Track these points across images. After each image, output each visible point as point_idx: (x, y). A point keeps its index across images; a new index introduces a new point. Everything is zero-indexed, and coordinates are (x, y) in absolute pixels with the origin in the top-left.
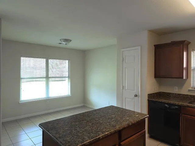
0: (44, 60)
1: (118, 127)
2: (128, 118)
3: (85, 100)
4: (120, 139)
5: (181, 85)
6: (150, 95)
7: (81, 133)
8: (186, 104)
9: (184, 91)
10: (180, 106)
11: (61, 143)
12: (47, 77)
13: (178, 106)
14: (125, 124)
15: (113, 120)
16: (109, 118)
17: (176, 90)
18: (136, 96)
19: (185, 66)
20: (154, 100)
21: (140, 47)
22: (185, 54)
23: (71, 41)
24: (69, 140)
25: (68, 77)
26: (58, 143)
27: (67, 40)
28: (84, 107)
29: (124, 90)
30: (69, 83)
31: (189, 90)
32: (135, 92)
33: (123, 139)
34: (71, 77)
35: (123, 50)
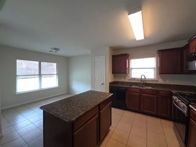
0: (37, 63)
1: (98, 102)
2: (102, 96)
3: (69, 89)
4: (100, 110)
5: (125, 77)
6: (110, 83)
7: (75, 109)
8: (129, 86)
9: (127, 80)
10: (126, 88)
11: (63, 117)
12: (40, 75)
13: (125, 88)
14: (102, 100)
15: (94, 98)
16: (91, 98)
17: (122, 80)
18: (103, 84)
19: (127, 67)
20: (112, 85)
21: (104, 56)
22: (127, 60)
23: (59, 50)
24: (68, 115)
25: (57, 74)
26: (60, 118)
27: (56, 49)
28: (68, 93)
29: (95, 81)
30: (57, 79)
31: (129, 80)
32: (102, 82)
33: (101, 109)
34: (59, 74)
35: (95, 57)
